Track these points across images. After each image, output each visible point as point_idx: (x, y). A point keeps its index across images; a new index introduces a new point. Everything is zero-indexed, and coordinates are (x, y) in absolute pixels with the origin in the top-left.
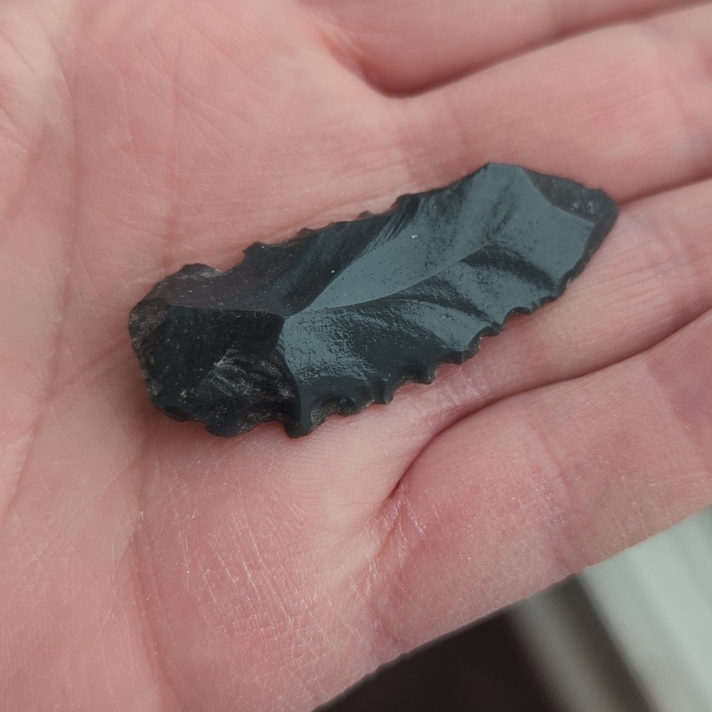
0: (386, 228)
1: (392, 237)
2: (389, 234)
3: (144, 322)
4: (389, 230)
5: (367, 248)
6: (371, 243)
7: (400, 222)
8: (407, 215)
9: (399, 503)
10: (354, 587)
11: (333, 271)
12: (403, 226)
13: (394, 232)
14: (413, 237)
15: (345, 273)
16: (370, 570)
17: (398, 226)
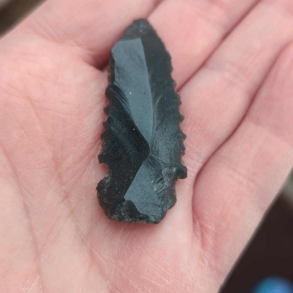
0: (121, 102)
1: (127, 101)
2: (125, 102)
3: (122, 213)
4: (123, 101)
5: (128, 113)
6: (126, 110)
7: (121, 96)
8: (119, 92)
9: (198, 223)
10: (200, 263)
11: (134, 129)
12: (123, 95)
13: (125, 100)
14: (131, 93)
15: (137, 124)
16: (202, 253)
17: (123, 97)
